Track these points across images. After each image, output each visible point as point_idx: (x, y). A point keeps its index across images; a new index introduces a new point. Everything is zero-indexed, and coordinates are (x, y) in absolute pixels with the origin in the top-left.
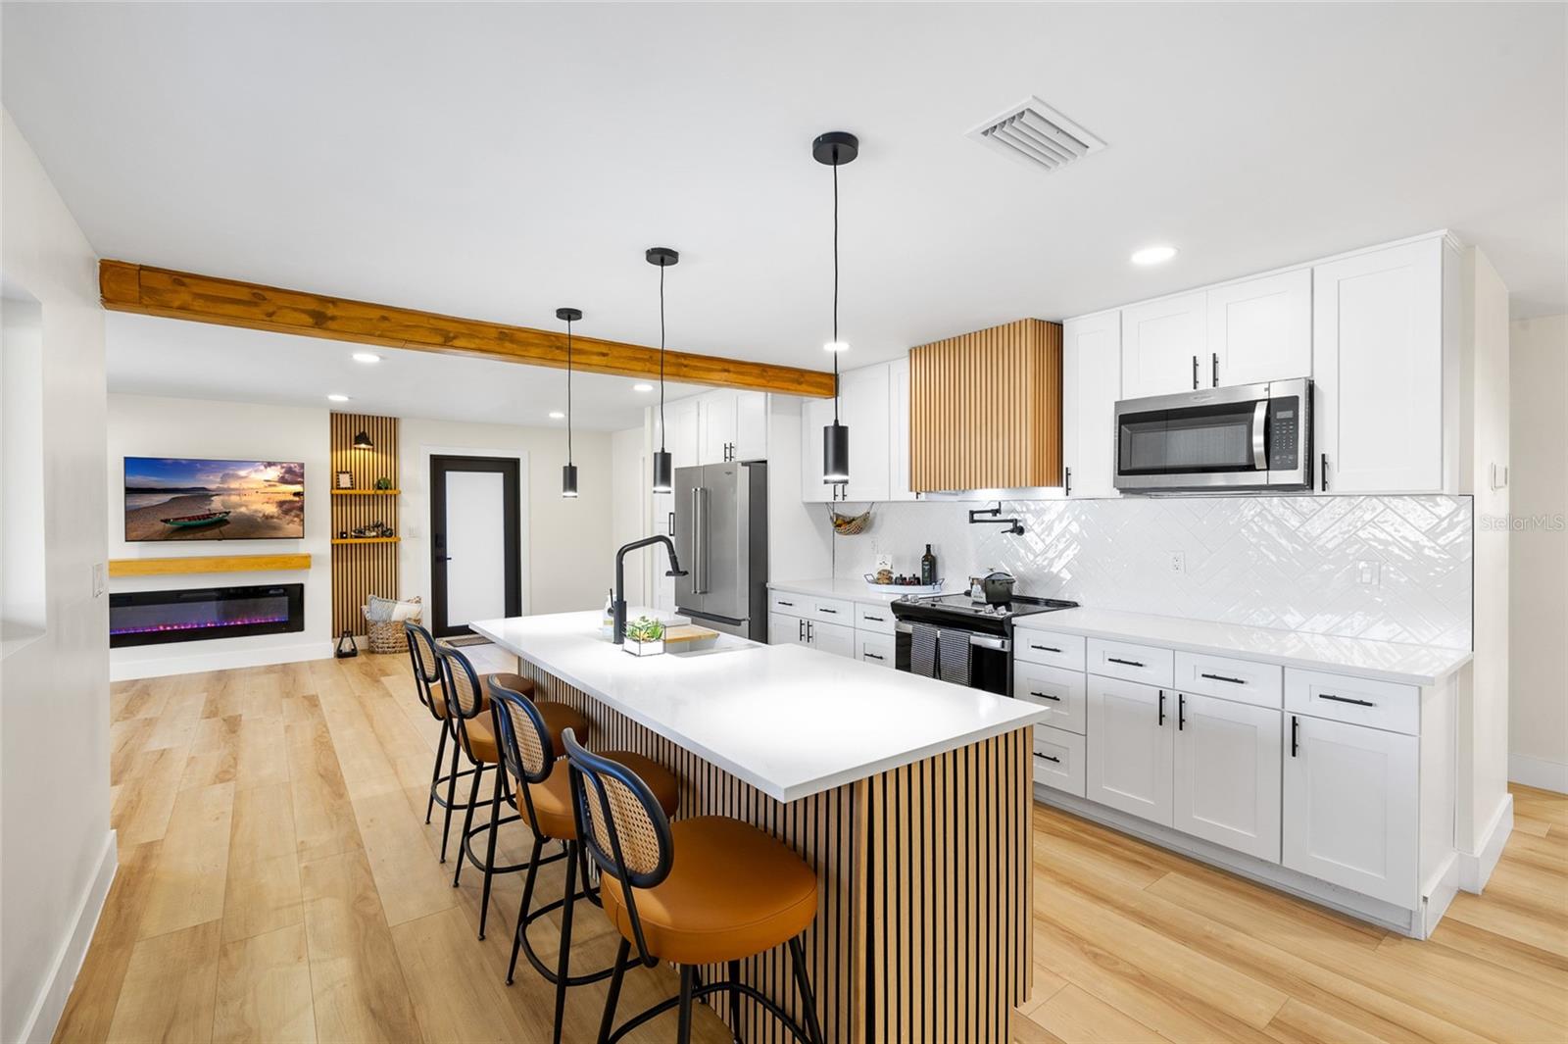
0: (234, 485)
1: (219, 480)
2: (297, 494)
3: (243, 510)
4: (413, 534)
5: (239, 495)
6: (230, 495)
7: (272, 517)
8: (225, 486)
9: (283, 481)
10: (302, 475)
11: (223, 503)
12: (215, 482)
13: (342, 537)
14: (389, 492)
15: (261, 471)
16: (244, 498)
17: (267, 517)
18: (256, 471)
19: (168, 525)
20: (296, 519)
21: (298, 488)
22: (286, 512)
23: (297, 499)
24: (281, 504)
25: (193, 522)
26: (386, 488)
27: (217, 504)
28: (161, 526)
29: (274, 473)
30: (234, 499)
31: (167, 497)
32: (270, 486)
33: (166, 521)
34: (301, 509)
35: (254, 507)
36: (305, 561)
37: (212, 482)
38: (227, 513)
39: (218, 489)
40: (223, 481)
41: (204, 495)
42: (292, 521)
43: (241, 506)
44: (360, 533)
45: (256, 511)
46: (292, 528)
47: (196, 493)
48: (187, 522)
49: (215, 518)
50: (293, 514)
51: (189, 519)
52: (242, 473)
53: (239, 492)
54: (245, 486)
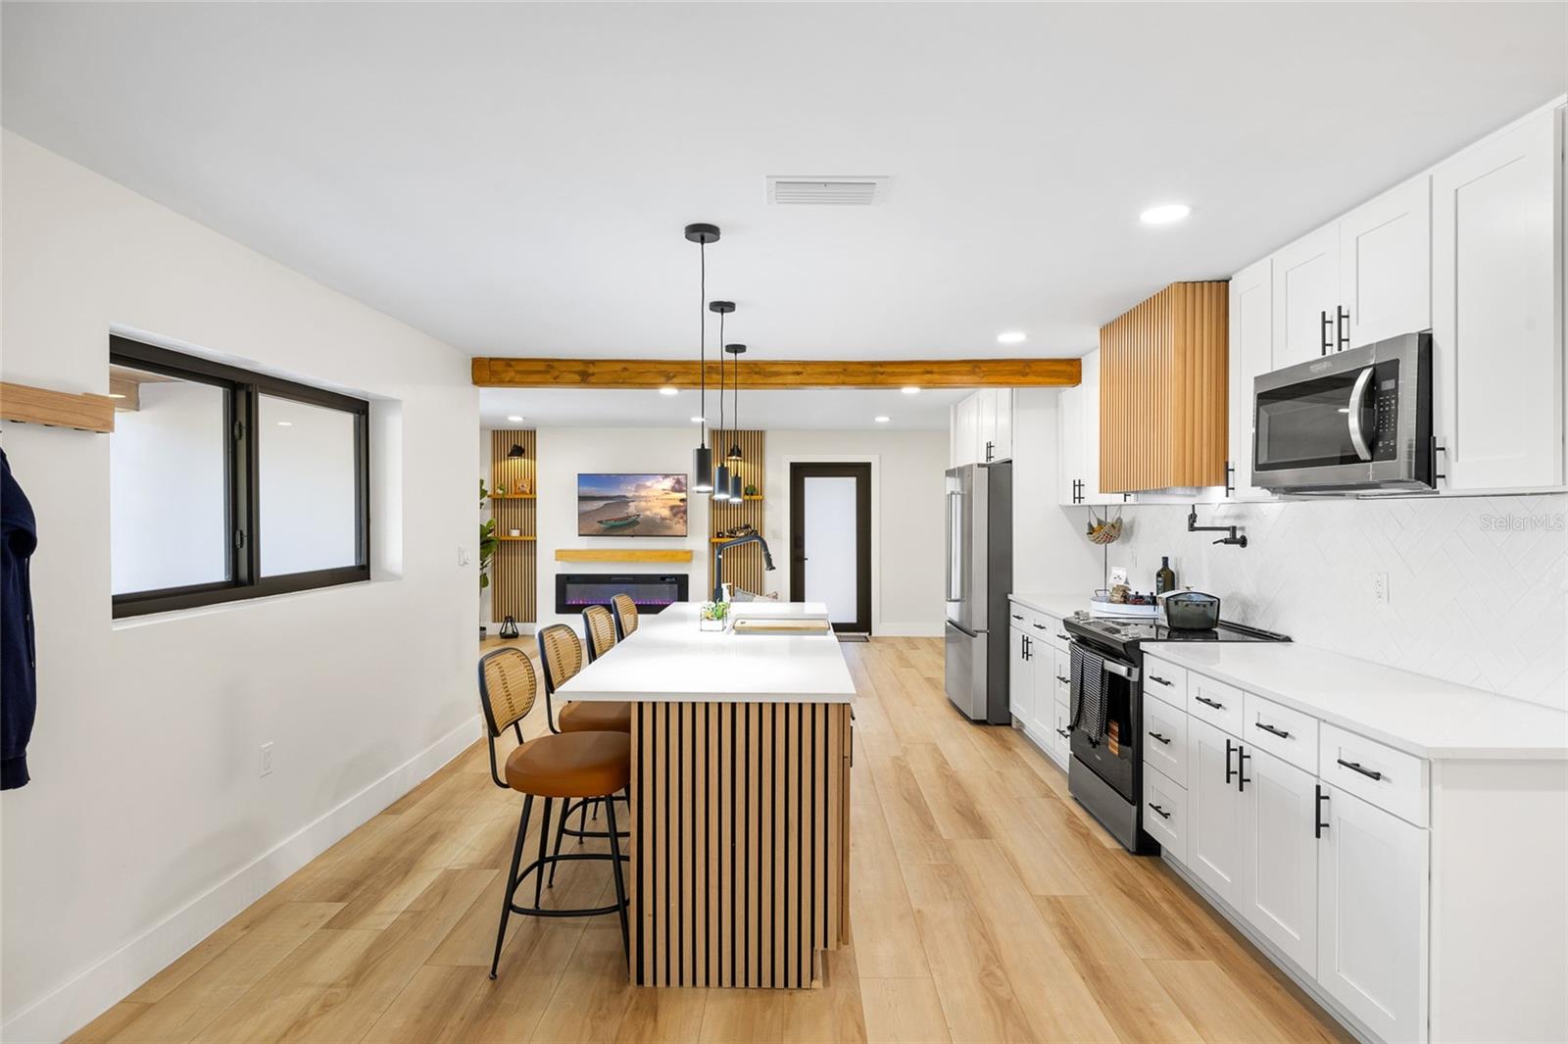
0: (643, 493)
1: (633, 489)
2: (682, 500)
3: (648, 513)
4: (776, 536)
5: (646, 501)
6: (641, 501)
7: (666, 519)
8: (637, 494)
9: (674, 490)
10: (687, 485)
11: (636, 508)
12: (631, 491)
13: (718, 537)
14: (753, 497)
15: (661, 482)
16: (649, 504)
17: (663, 519)
18: (657, 482)
19: (602, 525)
20: (681, 520)
21: (683, 495)
22: (675, 515)
23: (682, 504)
24: (672, 508)
25: (617, 523)
26: (752, 494)
27: (632, 509)
28: (598, 526)
29: (668, 483)
30: (643, 504)
31: (601, 503)
32: (666, 494)
33: (600, 522)
34: (685, 512)
35: (657, 510)
36: (688, 556)
37: (628, 491)
38: (638, 515)
39: (634, 496)
40: (636, 491)
41: (623, 501)
42: (679, 521)
43: (647, 510)
44: (732, 533)
45: (656, 514)
46: (678, 528)
47: (619, 501)
48: (613, 522)
49: (631, 520)
50: (679, 516)
51: (615, 520)
52: (648, 484)
53: (646, 499)
54: (651, 494)
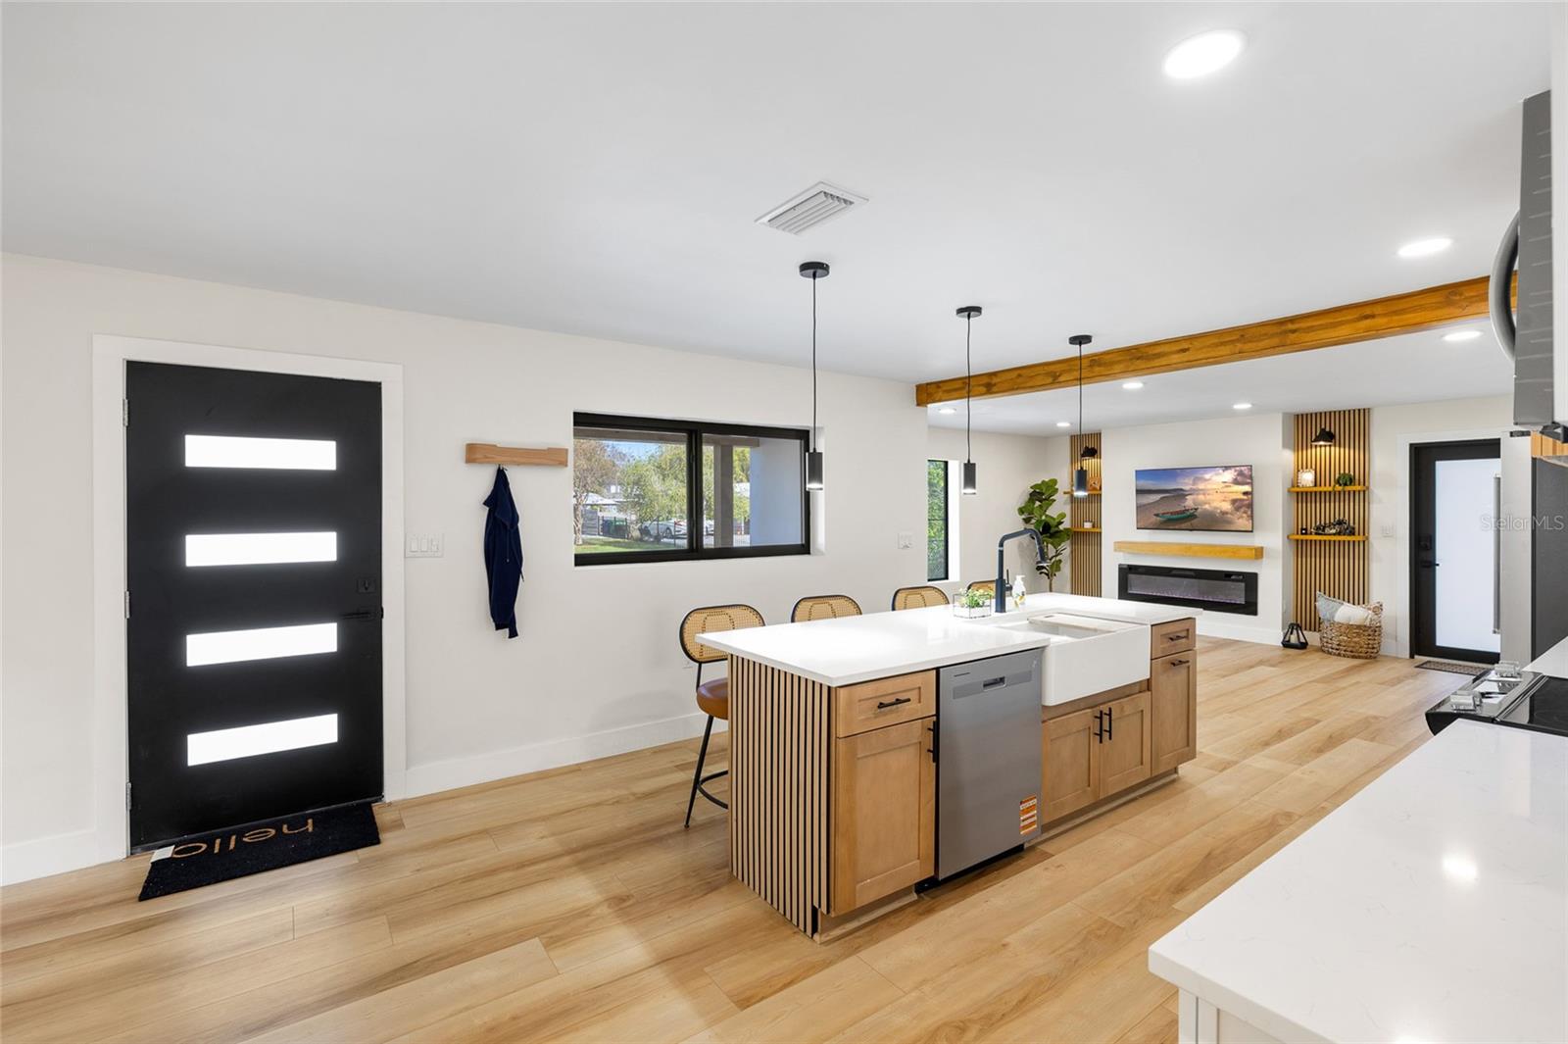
0: (1201, 486)
1: (1191, 482)
2: (1245, 493)
3: (1207, 506)
4: (1387, 535)
5: (1204, 494)
6: (1199, 494)
7: (1227, 513)
8: (1194, 487)
9: (1236, 482)
10: (1251, 477)
11: (1194, 500)
12: (1187, 484)
14: (1357, 487)
15: (1220, 474)
16: (1208, 497)
17: (1224, 513)
18: (1217, 474)
19: (1160, 518)
20: (1244, 515)
21: (1247, 488)
22: (1237, 509)
23: (1245, 497)
24: (1234, 502)
25: (1175, 517)
27: (1189, 502)
28: (1156, 518)
29: (1229, 475)
30: (1201, 497)
31: (1157, 497)
32: (1227, 486)
33: (1159, 515)
34: (1251, 506)
35: (1214, 504)
36: (1257, 553)
37: (1186, 484)
38: (1196, 509)
39: (1191, 490)
40: (1194, 484)
41: (1180, 494)
42: (1242, 517)
43: (1206, 503)
44: (1320, 530)
45: (1216, 508)
46: (1243, 522)
47: (1175, 494)
48: (1169, 516)
49: (1189, 513)
50: (1242, 510)
51: (1172, 513)
52: (1207, 476)
53: (1204, 492)
54: (1209, 487)
